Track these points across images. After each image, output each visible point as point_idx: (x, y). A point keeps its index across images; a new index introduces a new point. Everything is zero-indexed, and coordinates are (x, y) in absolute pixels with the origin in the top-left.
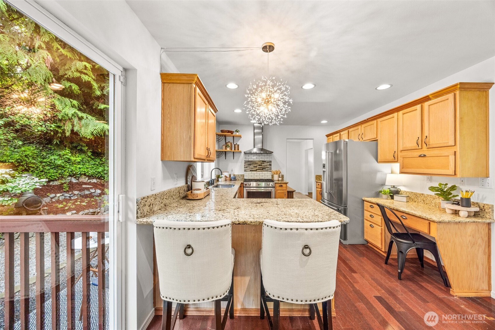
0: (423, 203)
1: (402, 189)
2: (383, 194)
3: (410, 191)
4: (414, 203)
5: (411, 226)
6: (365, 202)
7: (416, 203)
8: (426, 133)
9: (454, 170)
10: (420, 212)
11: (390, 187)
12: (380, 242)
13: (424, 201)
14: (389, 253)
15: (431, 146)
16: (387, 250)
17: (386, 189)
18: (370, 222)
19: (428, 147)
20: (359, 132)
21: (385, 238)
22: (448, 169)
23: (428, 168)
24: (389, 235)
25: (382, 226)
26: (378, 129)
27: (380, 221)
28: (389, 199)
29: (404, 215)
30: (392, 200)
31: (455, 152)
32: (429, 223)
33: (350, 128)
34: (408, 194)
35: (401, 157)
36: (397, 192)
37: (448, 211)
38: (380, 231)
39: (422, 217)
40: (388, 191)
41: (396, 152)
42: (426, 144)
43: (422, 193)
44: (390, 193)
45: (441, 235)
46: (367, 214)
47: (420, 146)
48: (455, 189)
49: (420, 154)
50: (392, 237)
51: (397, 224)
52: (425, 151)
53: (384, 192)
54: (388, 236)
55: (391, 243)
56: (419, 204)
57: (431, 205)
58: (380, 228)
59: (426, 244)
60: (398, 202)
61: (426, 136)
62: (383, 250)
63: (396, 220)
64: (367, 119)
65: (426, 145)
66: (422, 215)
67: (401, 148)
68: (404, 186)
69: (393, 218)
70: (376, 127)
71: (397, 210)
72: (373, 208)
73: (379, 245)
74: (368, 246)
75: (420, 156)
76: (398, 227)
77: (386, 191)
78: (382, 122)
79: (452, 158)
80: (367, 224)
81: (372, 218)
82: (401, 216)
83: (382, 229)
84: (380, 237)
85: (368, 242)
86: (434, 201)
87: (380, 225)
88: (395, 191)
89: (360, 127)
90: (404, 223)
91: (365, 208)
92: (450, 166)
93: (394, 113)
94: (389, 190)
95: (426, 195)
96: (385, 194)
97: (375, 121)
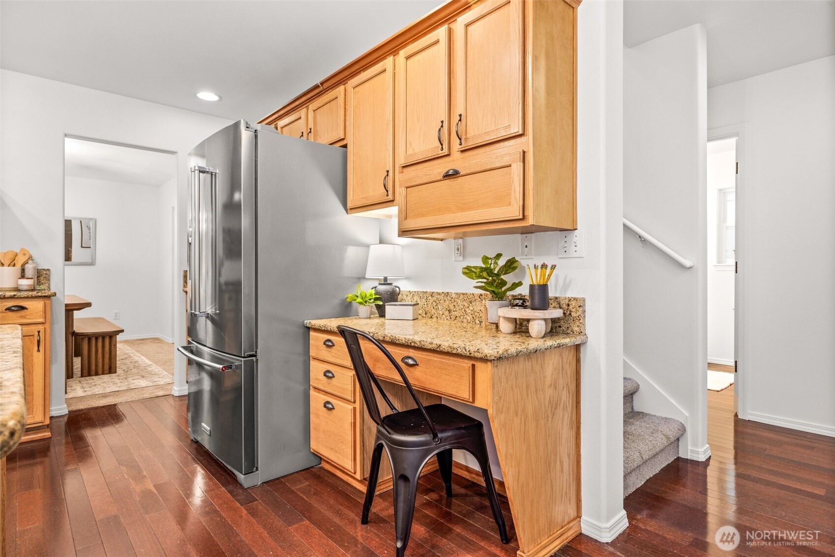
0: (448, 318)
1: (404, 286)
2: (361, 303)
3: (421, 290)
4: (429, 321)
5: (427, 386)
6: (312, 333)
7: (435, 319)
8: (459, 108)
9: (521, 203)
10: (448, 338)
11: (376, 284)
12: (349, 451)
13: (450, 311)
14: (372, 480)
15: (471, 144)
16: (367, 475)
17: (367, 289)
18: (326, 393)
19: (464, 145)
20: (301, 125)
21: (362, 435)
22: (510, 204)
23: (463, 209)
24: (373, 426)
25: (355, 402)
26: (348, 113)
27: (350, 387)
28: (374, 318)
29: (411, 353)
30: (382, 319)
31: (524, 152)
32: (473, 366)
33: (280, 117)
34: (416, 298)
35: (400, 186)
36: (393, 297)
37: (506, 327)
38: (349, 418)
39: (454, 352)
40: (371, 295)
41: (391, 173)
42: (460, 139)
43: (446, 291)
44: (376, 299)
45: (500, 398)
46: (317, 369)
47: (445, 146)
48: (515, 268)
49: (446, 170)
50: (379, 431)
51: (392, 385)
52: (457, 161)
53: (362, 298)
54: (370, 429)
55: (379, 449)
56: (441, 321)
57: (465, 321)
58: (350, 407)
59: (463, 431)
60: (395, 321)
61: (460, 115)
62: (358, 476)
63: (390, 376)
64: (322, 84)
65: (458, 141)
66: (455, 346)
67: (401, 160)
68: (407, 278)
69: (383, 370)
70: (343, 105)
71: (393, 343)
72: (333, 349)
73: (348, 465)
74: (322, 468)
75: (447, 176)
76: (395, 395)
77: (368, 295)
78: (357, 89)
79: (517, 167)
80: (317, 400)
81: (329, 381)
82: (403, 360)
83: (355, 409)
84: (349, 438)
85: (319, 458)
86: (471, 308)
87: (349, 398)
88: (387, 292)
89: (302, 112)
90: (411, 381)
91: (312, 353)
92: (513, 193)
93: (385, 58)
94: (373, 291)
95: (454, 296)
96: (365, 302)
97: (342, 88)
